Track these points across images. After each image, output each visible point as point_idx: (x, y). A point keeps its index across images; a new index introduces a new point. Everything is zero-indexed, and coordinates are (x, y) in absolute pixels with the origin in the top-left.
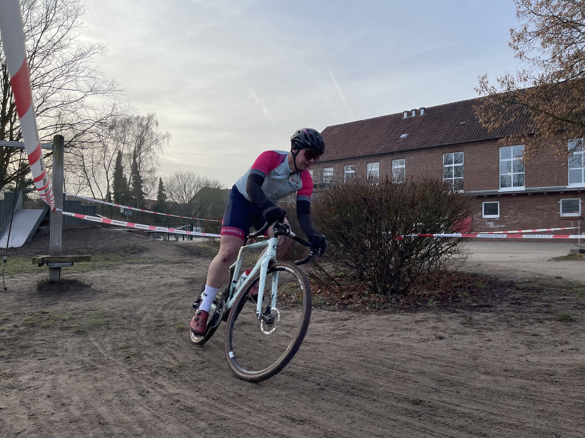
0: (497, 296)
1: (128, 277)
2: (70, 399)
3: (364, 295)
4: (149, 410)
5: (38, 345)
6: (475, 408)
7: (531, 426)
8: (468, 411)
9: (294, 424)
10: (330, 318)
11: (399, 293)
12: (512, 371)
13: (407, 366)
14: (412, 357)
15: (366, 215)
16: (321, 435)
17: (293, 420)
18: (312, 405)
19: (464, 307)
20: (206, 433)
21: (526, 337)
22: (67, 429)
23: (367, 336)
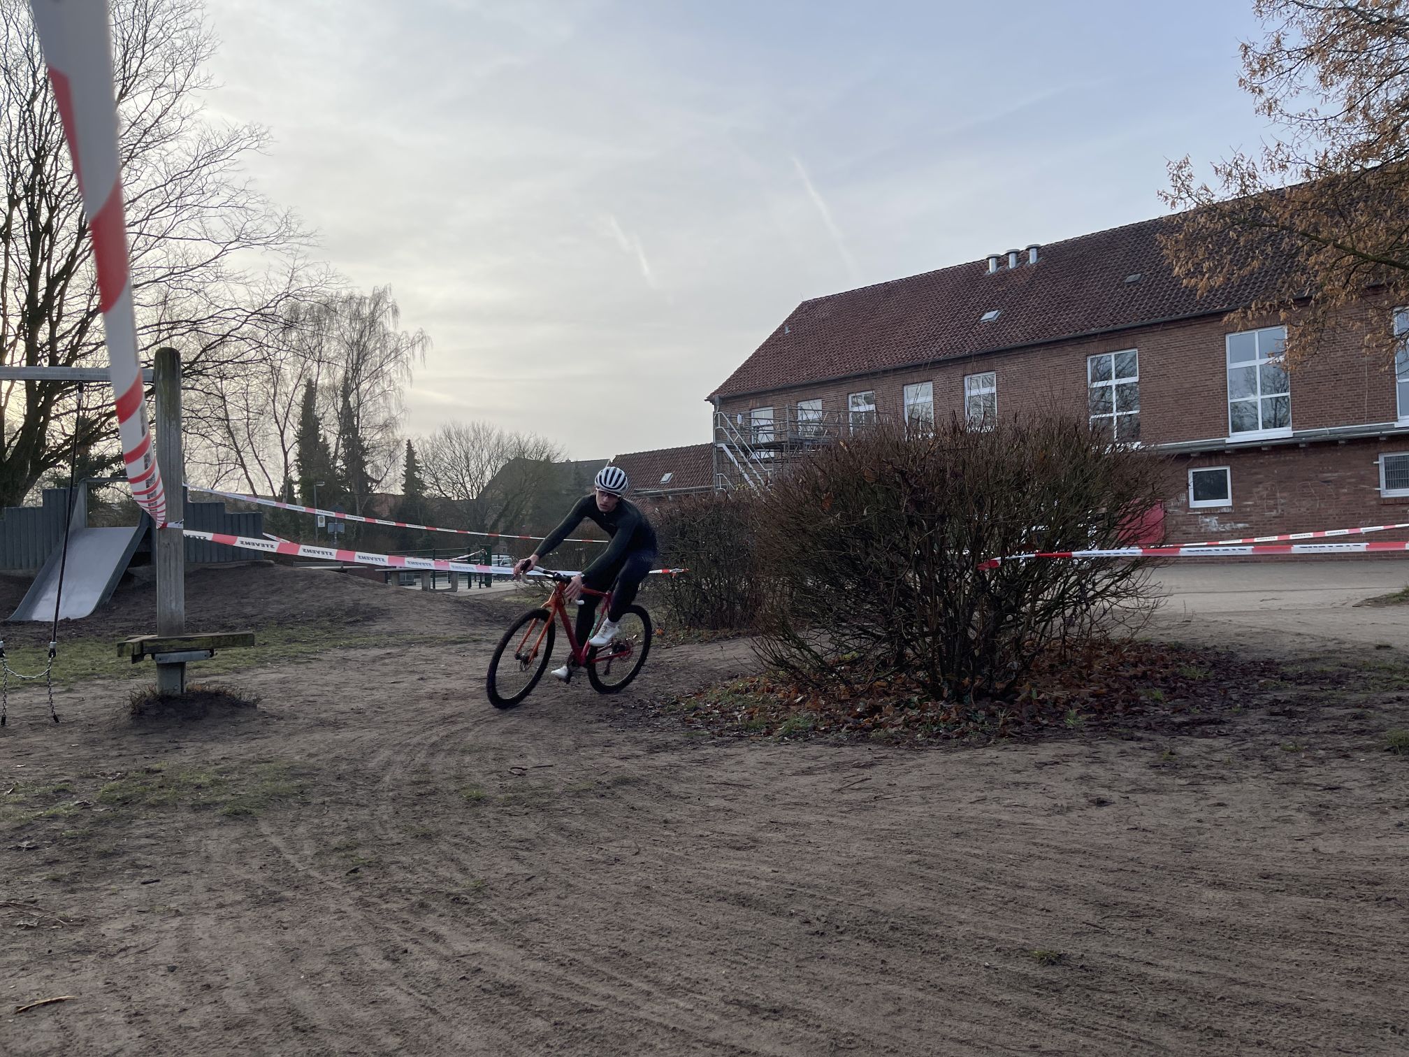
0: (1235, 697)
1: (343, 680)
2: (222, 973)
3: (908, 703)
4: (410, 994)
5: (140, 847)
6: (1195, 969)
7: (1332, 1009)
8: (1176, 976)
9: (755, 1019)
10: (829, 763)
11: (994, 697)
12: (1279, 877)
13: (1024, 873)
14: (1035, 850)
15: (906, 511)
16: (824, 1044)
17: (754, 1009)
18: (798, 973)
19: (1153, 726)
20: (548, 1046)
21: (1309, 793)
22: (221, 1044)
23: (921, 804)
